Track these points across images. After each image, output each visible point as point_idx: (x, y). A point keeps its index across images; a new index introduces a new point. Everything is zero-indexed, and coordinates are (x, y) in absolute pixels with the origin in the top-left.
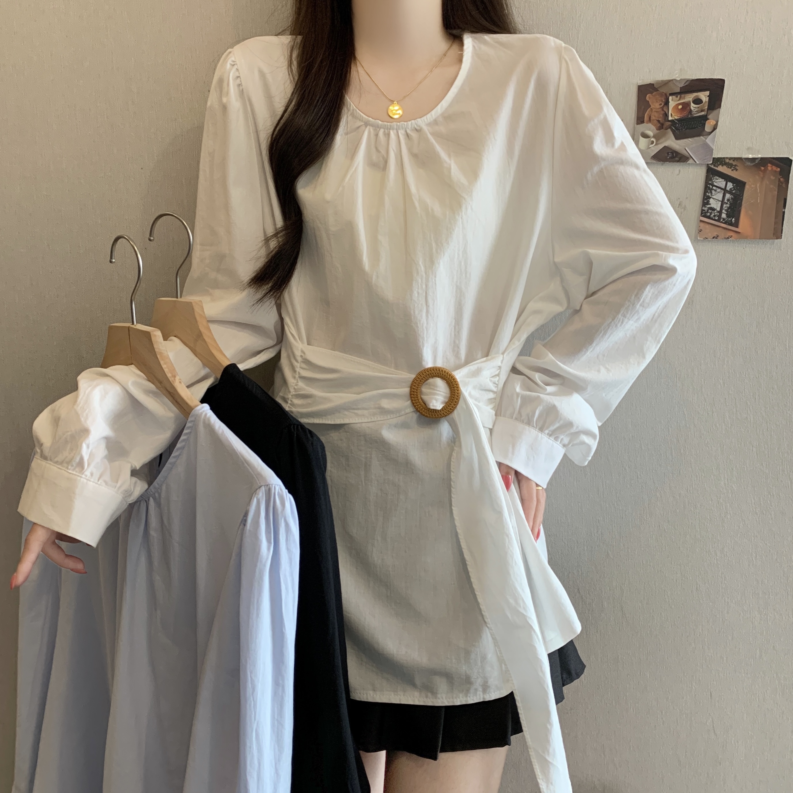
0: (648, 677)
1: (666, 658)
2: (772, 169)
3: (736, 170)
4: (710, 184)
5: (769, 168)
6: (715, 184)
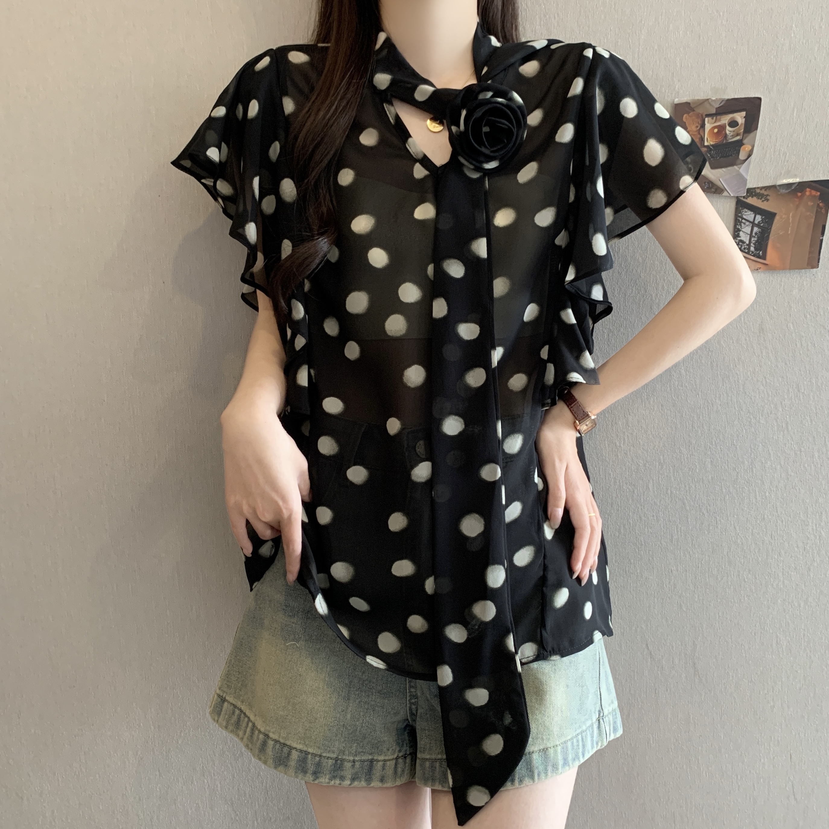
0: (722, 738)
1: (742, 718)
2: (811, 194)
3: (768, 200)
4: (740, 217)
5: (808, 193)
6: (744, 217)
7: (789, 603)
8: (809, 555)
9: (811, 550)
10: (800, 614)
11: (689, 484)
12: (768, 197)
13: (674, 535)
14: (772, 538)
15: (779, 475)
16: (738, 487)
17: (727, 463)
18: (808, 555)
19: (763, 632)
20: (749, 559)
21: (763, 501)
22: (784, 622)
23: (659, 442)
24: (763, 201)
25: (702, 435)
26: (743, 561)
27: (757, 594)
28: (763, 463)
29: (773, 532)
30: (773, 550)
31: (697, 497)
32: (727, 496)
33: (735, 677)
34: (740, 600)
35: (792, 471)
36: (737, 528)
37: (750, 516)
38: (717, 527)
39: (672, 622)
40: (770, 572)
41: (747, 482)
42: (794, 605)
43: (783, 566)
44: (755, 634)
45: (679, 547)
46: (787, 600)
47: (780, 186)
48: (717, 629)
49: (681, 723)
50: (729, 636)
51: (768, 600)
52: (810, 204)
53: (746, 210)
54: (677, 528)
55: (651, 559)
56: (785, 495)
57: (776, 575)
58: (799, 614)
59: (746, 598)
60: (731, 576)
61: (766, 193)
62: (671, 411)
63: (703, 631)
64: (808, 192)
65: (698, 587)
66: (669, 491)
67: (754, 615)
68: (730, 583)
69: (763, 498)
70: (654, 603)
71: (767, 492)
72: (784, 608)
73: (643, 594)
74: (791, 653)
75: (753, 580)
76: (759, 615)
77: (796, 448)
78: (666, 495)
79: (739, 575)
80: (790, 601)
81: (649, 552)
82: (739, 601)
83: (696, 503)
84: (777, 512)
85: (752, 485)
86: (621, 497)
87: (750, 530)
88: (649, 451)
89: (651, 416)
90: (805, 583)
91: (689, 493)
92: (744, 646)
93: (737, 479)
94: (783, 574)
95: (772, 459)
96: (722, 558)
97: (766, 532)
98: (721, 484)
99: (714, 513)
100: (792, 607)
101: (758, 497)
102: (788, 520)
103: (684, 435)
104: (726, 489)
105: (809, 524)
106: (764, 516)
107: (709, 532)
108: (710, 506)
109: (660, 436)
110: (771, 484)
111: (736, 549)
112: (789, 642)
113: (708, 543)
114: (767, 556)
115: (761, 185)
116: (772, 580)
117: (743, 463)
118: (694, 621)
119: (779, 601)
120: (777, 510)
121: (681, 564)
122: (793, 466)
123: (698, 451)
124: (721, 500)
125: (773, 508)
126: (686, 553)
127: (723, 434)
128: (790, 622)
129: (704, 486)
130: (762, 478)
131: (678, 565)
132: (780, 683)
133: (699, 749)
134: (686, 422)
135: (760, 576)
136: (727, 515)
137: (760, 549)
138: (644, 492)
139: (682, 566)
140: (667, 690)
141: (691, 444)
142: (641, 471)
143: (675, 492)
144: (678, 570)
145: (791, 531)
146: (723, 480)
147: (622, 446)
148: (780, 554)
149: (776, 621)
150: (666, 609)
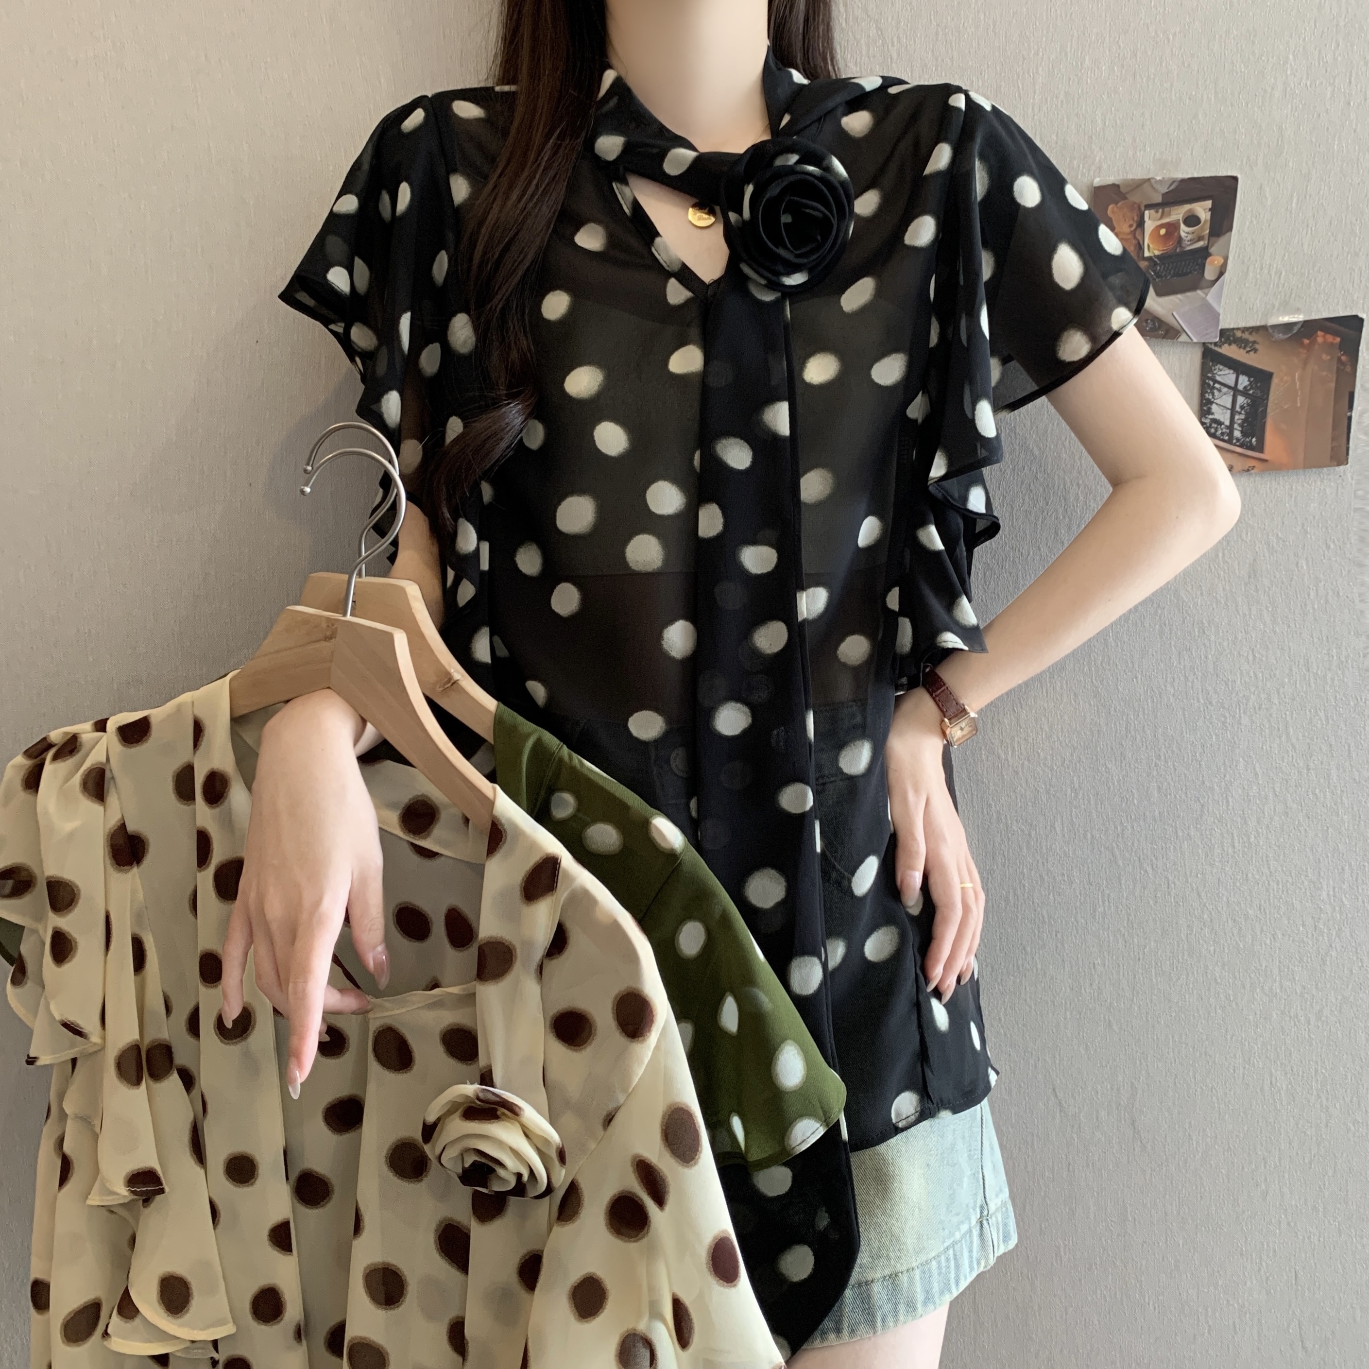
0: (1181, 1246)
1: (1214, 1212)
2: (1325, 342)
3: (1256, 350)
4: (1209, 378)
5: (1320, 340)
6: (1218, 378)
7: (1290, 1017)
8: (1323, 939)
9: (1325, 930)
10: (1310, 1036)
11: (1122, 823)
12: (1257, 346)
13: (1098, 906)
14: (1260, 909)
15: (1272, 808)
16: (1203, 828)
17: (1184, 789)
18: (1321, 938)
19: (1247, 1066)
20: (1223, 945)
21: (1246, 850)
22: (1283, 1049)
23: (1072, 755)
24: (1248, 352)
25: (1143, 745)
26: (1212, 948)
27: (1237, 1004)
28: (1244, 789)
29: (1263, 902)
30: (1262, 930)
31: (1136, 845)
32: (1186, 842)
33: (1201, 1142)
34: (1209, 1013)
35: (1293, 801)
36: (1203, 894)
37: (1223, 874)
38: (1169, 893)
39: (1096, 1050)
40: (1259, 967)
41: (1219, 821)
42: (1299, 1022)
43: (1280, 957)
44: (1234, 1071)
45: (1106, 926)
46: (1287, 1013)
47: (1274, 327)
48: (1171, 1063)
49: (1112, 1221)
50: (1191, 1074)
51: (1256, 1014)
52: (1325, 357)
53: (1221, 367)
54: (1103, 896)
55: (1059, 945)
56: (1282, 840)
57: (1269, 972)
58: (1307, 1036)
59: (1219, 1011)
60: (1193, 973)
61: (1251, 338)
62: (1090, 705)
63: (1147, 1066)
64: (1320, 337)
65: (1138, 993)
66: (1089, 835)
67: (1232, 1038)
68: (1191, 986)
69: (1245, 846)
70: (1065, 1019)
71: (1253, 837)
72: (1282, 1027)
73: (1047, 1003)
74: (1294, 1102)
75: (1231, 980)
76: (1240, 1039)
77: (1301, 764)
78: (1084, 841)
79: (1207, 973)
80: (1292, 1015)
81: (1056, 935)
82: (1206, 1015)
83: (1133, 854)
84: (1269, 868)
85: (1226, 825)
86: (1008, 844)
87: (1225, 899)
88: (1055, 768)
89: (1058, 712)
90: (1317, 985)
91: (1122, 837)
92: (1215, 1089)
93: (1201, 816)
94: (1280, 971)
95: (1260, 782)
96: (1178, 945)
97: (1251, 901)
98: (1176, 823)
99: (1164, 870)
100: (1295, 1024)
101: (1236, 844)
102: (1287, 881)
103: (1112, 743)
104: (1184, 832)
105: (1322, 887)
106: (1247, 876)
107: (1156, 902)
108: (1156, 859)
109: (1072, 745)
110: (1258, 822)
111: (1202, 929)
112: (1290, 1083)
113: (1154, 920)
114: (1253, 940)
115: (1242, 325)
116: (1261, 979)
117: (1211, 789)
118: (1132, 1049)
119: (1275, 1016)
120: (1268, 865)
121: (1111, 955)
122: (1296, 792)
123: (1136, 770)
124: (1175, 848)
125: (1262, 861)
126: (1118, 936)
127: (1177, 743)
128: (1293, 1049)
129: (1147, 825)
130: (1243, 814)
131: (1104, 956)
132: (1277, 1153)
133: (1141, 1265)
134: (1115, 723)
135: (1241, 974)
136: (1186, 873)
137: (1240, 929)
138: (1047, 836)
139: (1112, 958)
140: (1088, 1165)
141: (1124, 759)
142: (1042, 801)
143: (1098, 835)
144: (1105, 965)
145: (1292, 898)
146: (1179, 817)
147: (1010, 760)
148: (1274, 936)
149: (1269, 1047)
150: (1085, 1030)
